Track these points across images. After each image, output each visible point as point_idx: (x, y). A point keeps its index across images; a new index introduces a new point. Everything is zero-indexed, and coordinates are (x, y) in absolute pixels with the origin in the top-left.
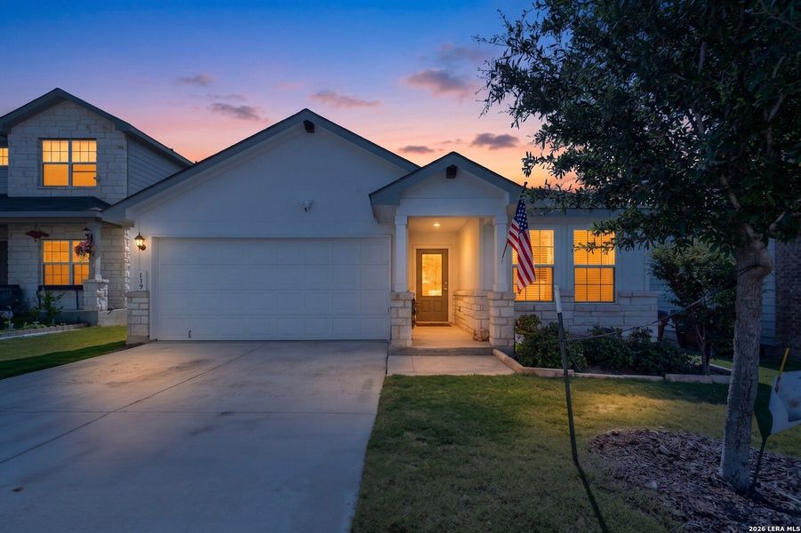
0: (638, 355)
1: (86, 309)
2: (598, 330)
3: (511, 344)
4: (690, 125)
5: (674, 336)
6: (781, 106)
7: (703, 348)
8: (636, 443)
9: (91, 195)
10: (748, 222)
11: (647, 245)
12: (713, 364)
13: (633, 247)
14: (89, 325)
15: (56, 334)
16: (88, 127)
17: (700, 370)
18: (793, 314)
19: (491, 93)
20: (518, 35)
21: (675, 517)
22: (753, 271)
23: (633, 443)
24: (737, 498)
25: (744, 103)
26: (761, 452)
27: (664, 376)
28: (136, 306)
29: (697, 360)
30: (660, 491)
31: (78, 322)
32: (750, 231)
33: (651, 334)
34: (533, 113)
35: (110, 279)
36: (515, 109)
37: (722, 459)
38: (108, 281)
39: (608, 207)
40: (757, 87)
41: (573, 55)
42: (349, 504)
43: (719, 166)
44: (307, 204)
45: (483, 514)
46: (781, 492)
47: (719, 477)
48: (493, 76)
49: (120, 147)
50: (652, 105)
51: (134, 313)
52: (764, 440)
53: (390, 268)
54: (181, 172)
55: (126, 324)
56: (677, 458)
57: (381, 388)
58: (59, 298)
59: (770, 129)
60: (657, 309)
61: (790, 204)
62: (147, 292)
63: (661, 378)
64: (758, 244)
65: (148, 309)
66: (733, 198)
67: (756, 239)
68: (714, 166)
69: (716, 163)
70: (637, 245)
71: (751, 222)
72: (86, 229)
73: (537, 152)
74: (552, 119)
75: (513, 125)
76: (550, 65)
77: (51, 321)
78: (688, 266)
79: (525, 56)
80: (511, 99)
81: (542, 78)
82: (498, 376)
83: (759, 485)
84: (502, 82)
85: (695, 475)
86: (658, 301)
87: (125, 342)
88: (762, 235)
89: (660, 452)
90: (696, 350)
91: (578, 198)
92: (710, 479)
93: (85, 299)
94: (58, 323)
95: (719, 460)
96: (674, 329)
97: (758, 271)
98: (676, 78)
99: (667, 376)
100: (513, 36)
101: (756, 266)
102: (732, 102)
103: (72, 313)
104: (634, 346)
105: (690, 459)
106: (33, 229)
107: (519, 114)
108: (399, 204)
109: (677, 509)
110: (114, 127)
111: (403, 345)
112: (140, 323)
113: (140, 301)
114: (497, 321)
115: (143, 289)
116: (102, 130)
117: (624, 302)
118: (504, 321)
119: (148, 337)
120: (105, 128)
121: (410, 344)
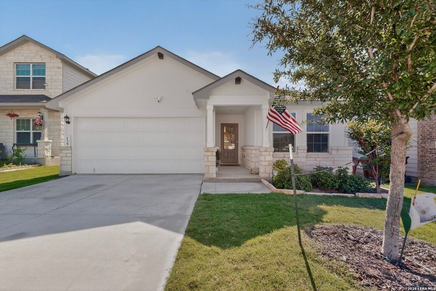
0: (341, 182)
1: (39, 156)
2: (319, 168)
3: (271, 176)
4: (367, 54)
5: (362, 171)
6: (416, 43)
7: (376, 178)
8: (336, 233)
9: (43, 94)
10: (398, 108)
11: (342, 121)
12: (382, 187)
13: (335, 122)
14: (40, 165)
15: (22, 170)
16: (41, 56)
17: (375, 191)
18: (427, 159)
19: (255, 36)
20: (270, 4)
21: (355, 278)
22: (401, 136)
23: (334, 233)
24: (391, 266)
25: (396, 41)
26: (405, 239)
27: (355, 194)
28: (64, 155)
29: (373, 185)
30: (347, 262)
31: (35, 164)
32: (399, 113)
33: (348, 171)
34: (280, 47)
35: (52, 140)
36: (269, 45)
37: (383, 243)
38: (51, 141)
39: (321, 100)
40: (402, 32)
41: (301, 15)
42: (167, 270)
43: (381, 77)
44: (159, 98)
45: (245, 276)
46: (416, 263)
47: (381, 254)
48: (257, 27)
49: (59, 68)
50: (346, 43)
51: (64, 158)
52: (407, 233)
53: (205, 134)
54: (91, 80)
55: (59, 165)
56: (358, 242)
57: (196, 200)
58: (24, 150)
59: (410, 56)
60: (352, 156)
61: (421, 98)
62: (71, 147)
63: (353, 195)
64: (403, 121)
65: (71, 157)
66: (390, 95)
67: (402, 118)
68: (378, 77)
69: (379, 75)
70: (337, 121)
71: (399, 108)
72: (39, 113)
73: (282, 69)
74: (291, 51)
75: (268, 54)
76: (289, 20)
77: (19, 163)
78: (369, 132)
79: (275, 15)
80: (267, 39)
81: (284, 27)
82: (262, 194)
83: (404, 259)
84: (262, 30)
85: (368, 252)
86: (353, 152)
87: (58, 175)
88: (405, 116)
89: (349, 239)
90: (373, 180)
91: (305, 95)
92: (376, 255)
93: (39, 151)
94: (23, 164)
95: (381, 244)
96: (362, 168)
97: (403, 136)
98: (358, 28)
99: (357, 194)
100: (268, 4)
101: (402, 133)
102: (389, 40)
103: (31, 159)
104: (339, 177)
105: (366, 243)
106: (10, 113)
107: (272, 48)
108: (208, 98)
109: (357, 273)
110: (55, 56)
111: (211, 177)
112: (67, 165)
113: (67, 152)
114: (263, 163)
115: (69, 145)
116: (49, 58)
117: (334, 152)
118: (267, 163)
119: (71, 171)
120: (50, 57)
121: (215, 176)
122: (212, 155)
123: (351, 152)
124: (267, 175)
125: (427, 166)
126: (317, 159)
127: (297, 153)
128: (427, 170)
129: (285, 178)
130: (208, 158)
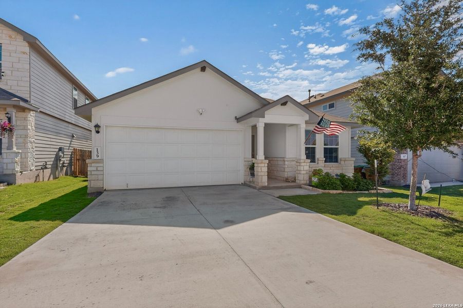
1: (6, 172)
3: (308, 182)
14: (9, 184)
28: (95, 169)
38: (21, 151)
44: (202, 111)
49: (24, 53)
51: (94, 173)
62: (102, 160)
63: (368, 192)
65: (103, 171)
111: (264, 185)
112: (98, 180)
113: (97, 165)
114: (302, 172)
115: (99, 158)
116: (8, 38)
117: (342, 162)
118: (305, 172)
119: (103, 187)
120: (10, 37)
121: (266, 184)
122: (265, 167)
123: (353, 162)
124: (305, 182)
125: (396, 172)
126: (331, 168)
127: (318, 163)
128: (396, 175)
129: (325, 183)
130: (261, 169)
